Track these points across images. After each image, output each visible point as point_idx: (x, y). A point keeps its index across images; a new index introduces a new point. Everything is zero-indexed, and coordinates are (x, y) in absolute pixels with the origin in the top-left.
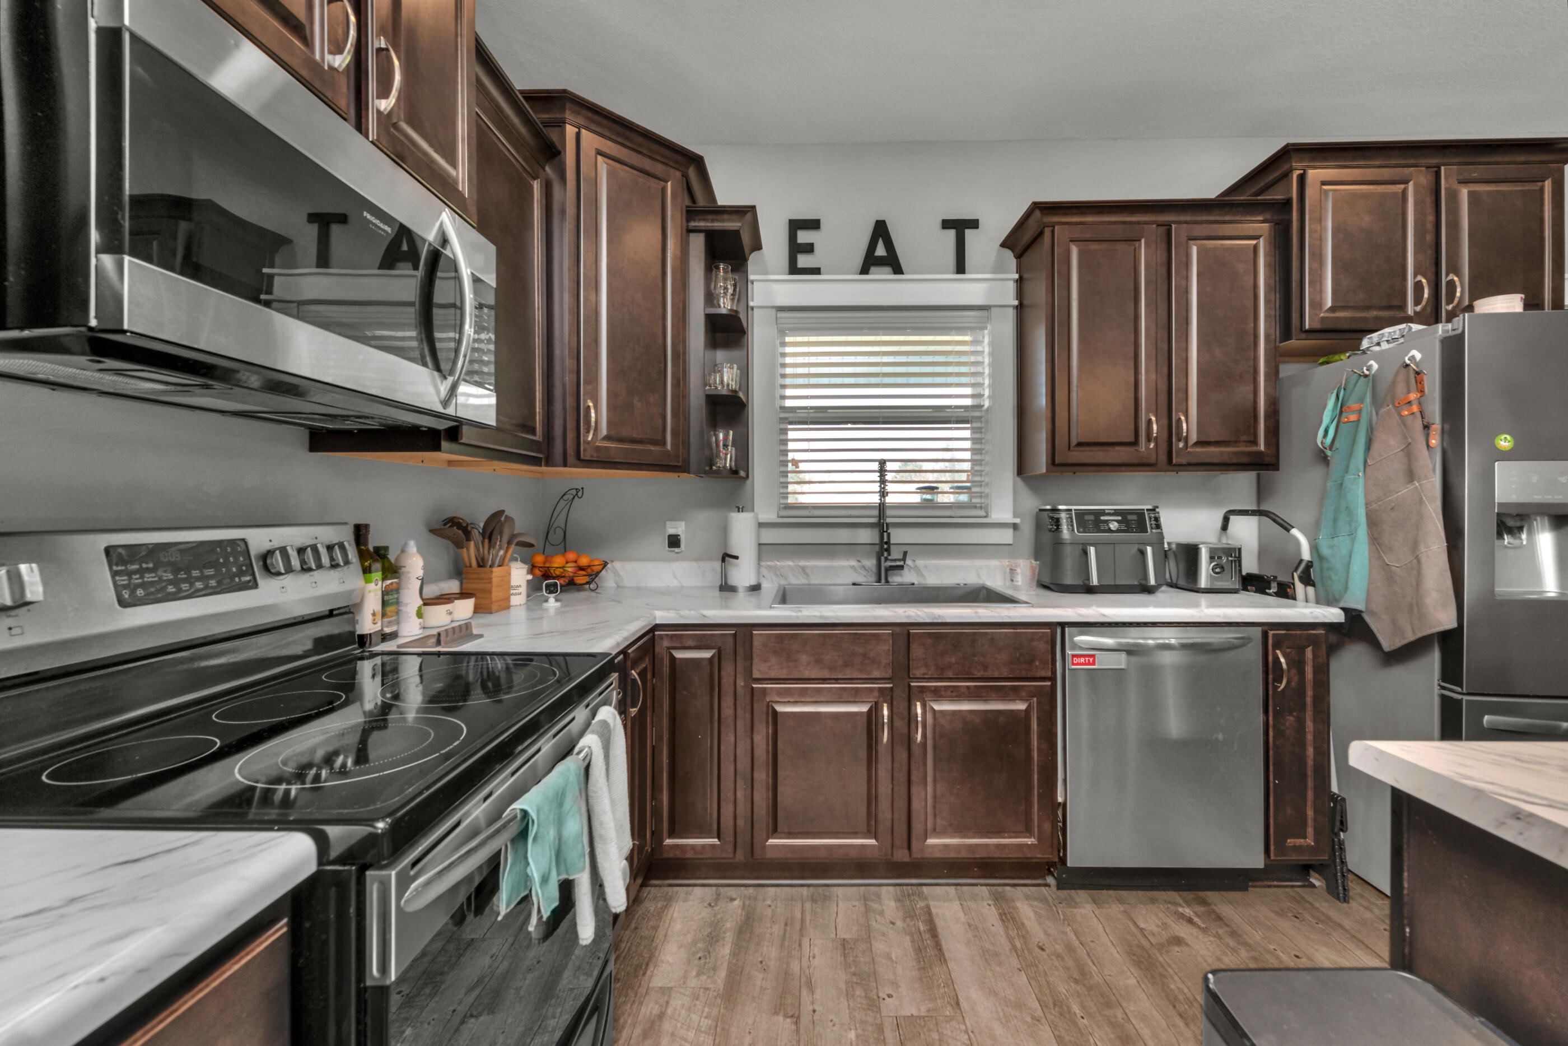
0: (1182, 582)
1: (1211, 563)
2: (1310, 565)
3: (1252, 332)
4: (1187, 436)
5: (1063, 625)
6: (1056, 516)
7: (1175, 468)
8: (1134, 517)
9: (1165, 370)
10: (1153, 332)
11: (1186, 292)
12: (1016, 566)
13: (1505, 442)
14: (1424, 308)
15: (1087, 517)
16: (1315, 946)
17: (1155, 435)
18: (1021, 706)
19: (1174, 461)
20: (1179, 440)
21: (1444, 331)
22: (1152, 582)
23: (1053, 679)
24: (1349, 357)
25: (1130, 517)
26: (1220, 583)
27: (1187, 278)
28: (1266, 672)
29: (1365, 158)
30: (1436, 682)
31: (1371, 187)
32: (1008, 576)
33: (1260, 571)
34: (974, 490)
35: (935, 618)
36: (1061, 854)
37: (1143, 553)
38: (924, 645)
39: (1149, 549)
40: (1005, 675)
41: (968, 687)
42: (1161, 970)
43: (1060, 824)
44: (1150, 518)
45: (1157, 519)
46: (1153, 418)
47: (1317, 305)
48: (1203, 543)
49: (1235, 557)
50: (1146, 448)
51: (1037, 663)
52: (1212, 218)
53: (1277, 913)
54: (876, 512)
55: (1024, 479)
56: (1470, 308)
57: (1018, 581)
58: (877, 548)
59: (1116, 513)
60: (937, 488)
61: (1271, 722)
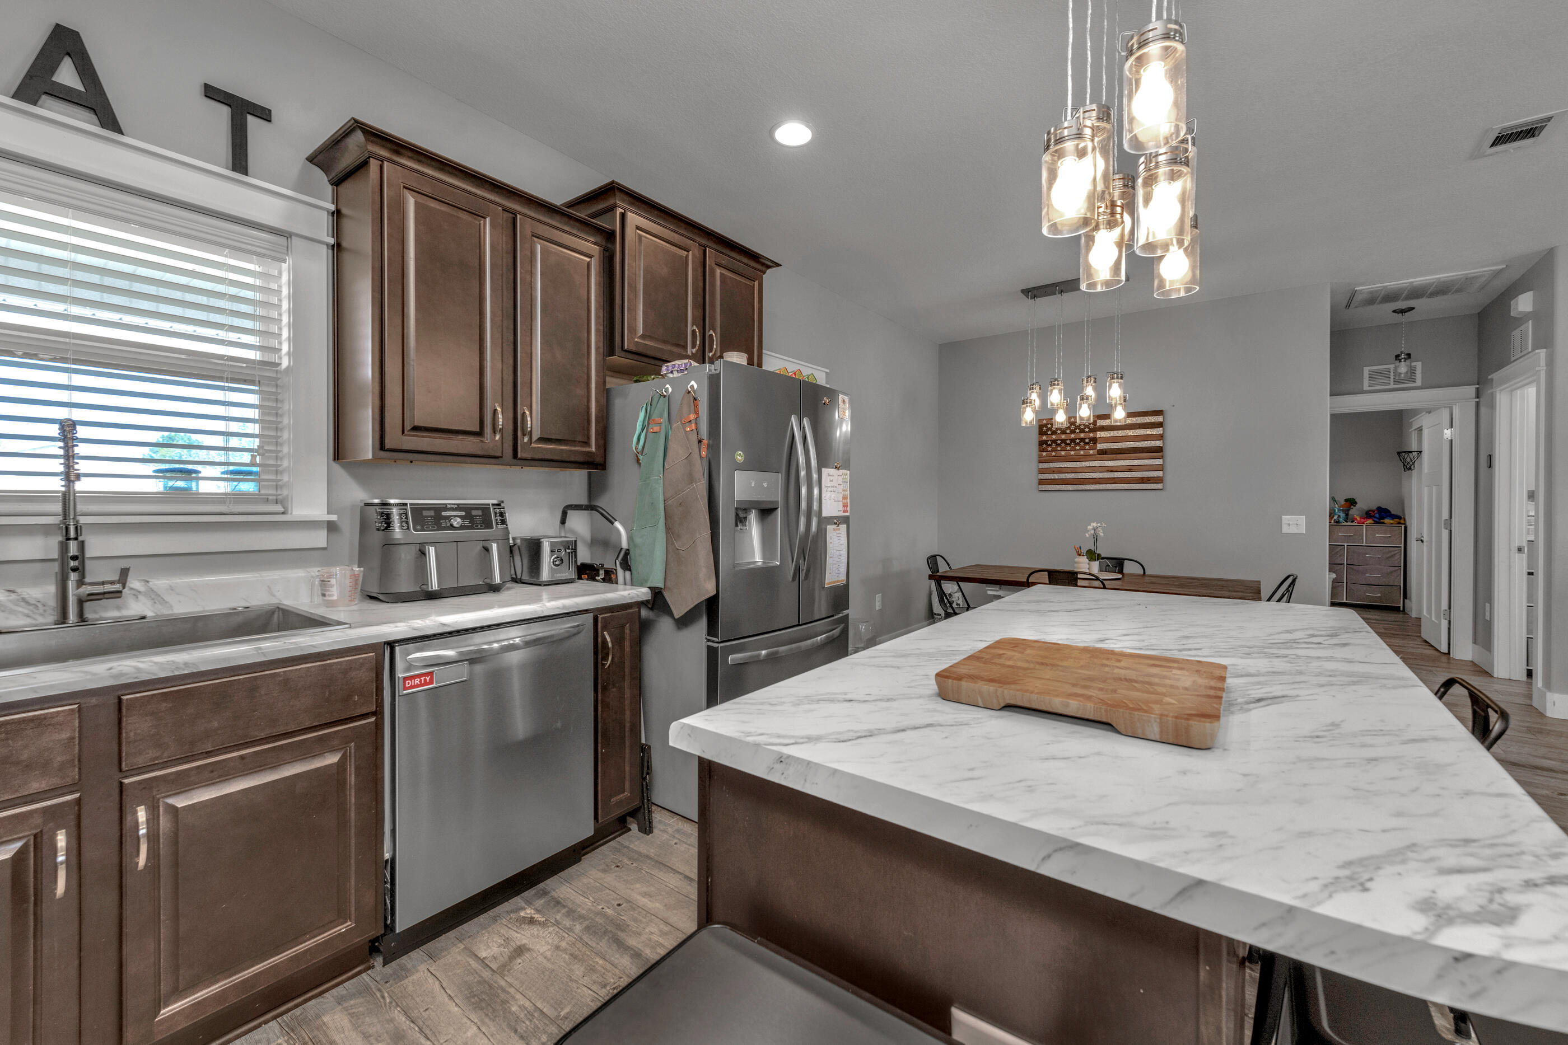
0: (526, 577)
1: (552, 556)
2: (627, 553)
3: (586, 342)
4: (531, 431)
5: (391, 645)
6: (386, 512)
7: (519, 462)
8: (479, 513)
9: (511, 362)
10: (498, 319)
11: (531, 287)
12: (330, 577)
13: (740, 457)
14: (697, 351)
15: (425, 513)
16: (632, 887)
17: (500, 427)
18: (332, 759)
19: (519, 456)
20: (524, 435)
21: (710, 370)
22: (498, 580)
23: (378, 713)
24: (653, 379)
25: (474, 513)
26: (559, 575)
27: (532, 273)
28: (596, 653)
29: (664, 219)
30: (704, 637)
31: (668, 245)
32: (317, 590)
33: (591, 559)
34: (264, 477)
35: (178, 668)
36: (389, 922)
37: (487, 550)
38: (153, 713)
39: (495, 546)
40: (307, 724)
41: (242, 757)
42: (503, 996)
43: (388, 886)
44: (496, 513)
45: (502, 514)
46: (499, 409)
47: (633, 330)
48: (545, 537)
49: (572, 549)
50: (493, 440)
51: (356, 698)
52: (554, 223)
53: (604, 871)
54: (58, 508)
55: (343, 466)
56: (721, 357)
57: (332, 595)
58: (56, 567)
59: (459, 508)
60: (197, 472)
61: (600, 698)
